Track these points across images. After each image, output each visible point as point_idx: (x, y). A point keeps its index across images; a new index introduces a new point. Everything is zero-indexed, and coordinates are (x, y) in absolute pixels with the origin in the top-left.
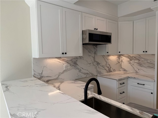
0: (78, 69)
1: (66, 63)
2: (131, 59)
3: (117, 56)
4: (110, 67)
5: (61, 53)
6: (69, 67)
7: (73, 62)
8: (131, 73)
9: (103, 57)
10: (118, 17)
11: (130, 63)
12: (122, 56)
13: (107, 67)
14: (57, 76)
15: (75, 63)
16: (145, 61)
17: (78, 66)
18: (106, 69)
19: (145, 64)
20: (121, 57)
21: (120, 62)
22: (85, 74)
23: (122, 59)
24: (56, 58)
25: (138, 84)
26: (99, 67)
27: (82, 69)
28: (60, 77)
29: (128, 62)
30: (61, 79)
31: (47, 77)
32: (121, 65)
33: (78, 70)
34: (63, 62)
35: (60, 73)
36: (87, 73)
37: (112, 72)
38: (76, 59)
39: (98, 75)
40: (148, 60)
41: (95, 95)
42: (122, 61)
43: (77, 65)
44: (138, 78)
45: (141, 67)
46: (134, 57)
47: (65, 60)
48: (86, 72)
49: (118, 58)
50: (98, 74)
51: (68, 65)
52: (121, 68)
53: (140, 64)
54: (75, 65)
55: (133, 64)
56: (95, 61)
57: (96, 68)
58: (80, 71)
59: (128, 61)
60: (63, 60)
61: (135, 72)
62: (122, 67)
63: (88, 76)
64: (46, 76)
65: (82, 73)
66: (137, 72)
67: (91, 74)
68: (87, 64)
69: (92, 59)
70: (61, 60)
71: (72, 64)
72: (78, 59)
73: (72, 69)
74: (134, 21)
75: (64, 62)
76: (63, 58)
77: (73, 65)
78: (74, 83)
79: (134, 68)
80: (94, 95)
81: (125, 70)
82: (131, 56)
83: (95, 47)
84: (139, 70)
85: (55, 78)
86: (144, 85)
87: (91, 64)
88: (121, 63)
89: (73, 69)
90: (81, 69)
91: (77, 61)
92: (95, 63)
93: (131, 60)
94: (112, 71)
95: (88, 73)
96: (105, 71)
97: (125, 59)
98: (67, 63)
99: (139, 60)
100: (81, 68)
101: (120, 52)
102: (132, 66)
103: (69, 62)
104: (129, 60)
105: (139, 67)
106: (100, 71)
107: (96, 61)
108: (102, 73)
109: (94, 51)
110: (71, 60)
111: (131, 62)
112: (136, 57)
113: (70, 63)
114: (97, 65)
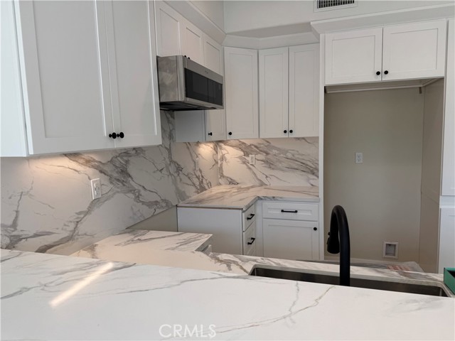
0: (132, 191)
1: (97, 172)
2: (247, 150)
3: (212, 145)
4: (202, 176)
5: (106, 134)
6: (108, 187)
7: (116, 167)
8: (252, 187)
9: (188, 148)
10: (227, 32)
11: (244, 163)
12: (222, 144)
13: (197, 177)
14: (72, 226)
15: (124, 172)
16: (282, 155)
17: (131, 182)
18: (194, 185)
19: (280, 162)
20: (221, 148)
21: (219, 162)
22: (150, 204)
23: (224, 152)
24: (66, 155)
25: (282, 211)
26: (181, 180)
27: (143, 192)
28: (82, 228)
29: (239, 160)
30: (86, 234)
31: (36, 235)
32: (221, 168)
33: (131, 195)
34: (88, 168)
35: (80, 213)
36: (156, 202)
37: (206, 190)
38: (125, 158)
39: (179, 205)
40: (287, 152)
41: (255, 261)
42: (223, 158)
43: (130, 179)
44: (281, 198)
45: (273, 169)
46: (256, 147)
47: (94, 161)
48: (154, 198)
49: (215, 149)
50: (179, 202)
51: (105, 180)
52: (222, 176)
53: (269, 164)
54: (124, 177)
55: (253, 163)
56: (172, 161)
57: (175, 182)
58: (138, 198)
59: (240, 157)
60: (88, 162)
61: (257, 183)
62: (225, 174)
63: (158, 211)
64: (31, 234)
65: (143, 203)
66: (262, 184)
67: (164, 205)
68: (154, 172)
69: (166, 154)
70: (82, 161)
71: (115, 175)
72: (130, 156)
73: (114, 194)
74: (260, 51)
75: (90, 171)
76: (86, 156)
77: (118, 180)
78: (139, 240)
79: (255, 174)
80: (255, 263)
81: (232, 182)
82: (248, 143)
83: (169, 116)
84: (267, 177)
85: (65, 234)
86: (296, 212)
87: (163, 172)
88: (221, 165)
89: (118, 192)
90: (139, 191)
91: (127, 162)
92: (172, 169)
93: (247, 154)
94: (206, 187)
95: (159, 199)
96: (194, 189)
97: (231, 153)
98: (101, 172)
99: (267, 154)
100: (141, 188)
101: (230, 134)
102: (250, 168)
103: (106, 168)
104: (242, 153)
105: (269, 172)
106: (183, 190)
107: (175, 162)
108: (188, 197)
109: (169, 131)
110: (111, 161)
111: (249, 159)
112: (258, 146)
113: (110, 173)
114: (176, 175)
